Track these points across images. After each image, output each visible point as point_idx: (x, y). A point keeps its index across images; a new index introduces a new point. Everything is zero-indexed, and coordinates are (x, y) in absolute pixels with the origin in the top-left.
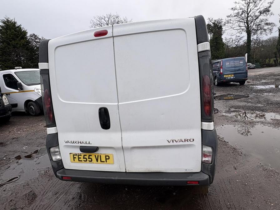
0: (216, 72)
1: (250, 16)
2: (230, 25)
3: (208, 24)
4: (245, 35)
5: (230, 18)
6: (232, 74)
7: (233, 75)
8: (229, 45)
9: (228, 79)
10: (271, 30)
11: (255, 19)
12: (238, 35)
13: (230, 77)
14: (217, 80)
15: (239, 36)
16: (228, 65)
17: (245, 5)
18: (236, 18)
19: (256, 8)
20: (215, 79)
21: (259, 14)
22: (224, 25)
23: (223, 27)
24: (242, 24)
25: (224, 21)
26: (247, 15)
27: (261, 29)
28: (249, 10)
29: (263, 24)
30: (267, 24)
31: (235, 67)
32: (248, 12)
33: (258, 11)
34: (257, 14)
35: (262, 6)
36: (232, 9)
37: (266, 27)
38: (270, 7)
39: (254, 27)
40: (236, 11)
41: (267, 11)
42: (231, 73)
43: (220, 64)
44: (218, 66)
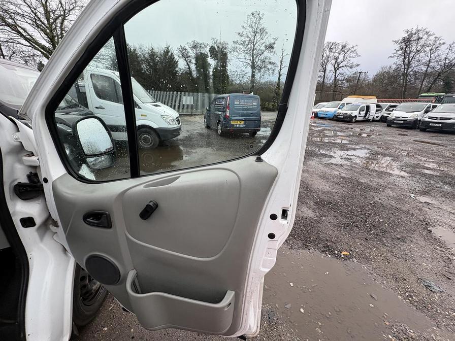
0: (220, 113)
1: (256, 49)
2: (237, 54)
3: (212, 46)
4: (249, 70)
5: (236, 45)
6: (242, 120)
7: (243, 122)
8: (234, 79)
9: (236, 127)
10: (273, 70)
11: (260, 53)
12: (243, 69)
13: (239, 125)
14: (221, 126)
15: (243, 71)
16: (238, 105)
17: (252, 33)
18: (242, 47)
19: (262, 41)
20: (218, 125)
21: (264, 49)
22: (230, 52)
23: (228, 55)
24: (248, 57)
25: (229, 46)
26: (253, 47)
27: (265, 67)
28: (255, 40)
29: (267, 61)
30: (270, 63)
31: (247, 110)
32: (255, 43)
33: (264, 45)
34: (263, 48)
35: (267, 41)
36: (239, 33)
37: (269, 66)
38: (274, 44)
39: (259, 62)
40: (243, 38)
41: (271, 47)
42: (241, 118)
43: (227, 102)
44: (223, 105)
